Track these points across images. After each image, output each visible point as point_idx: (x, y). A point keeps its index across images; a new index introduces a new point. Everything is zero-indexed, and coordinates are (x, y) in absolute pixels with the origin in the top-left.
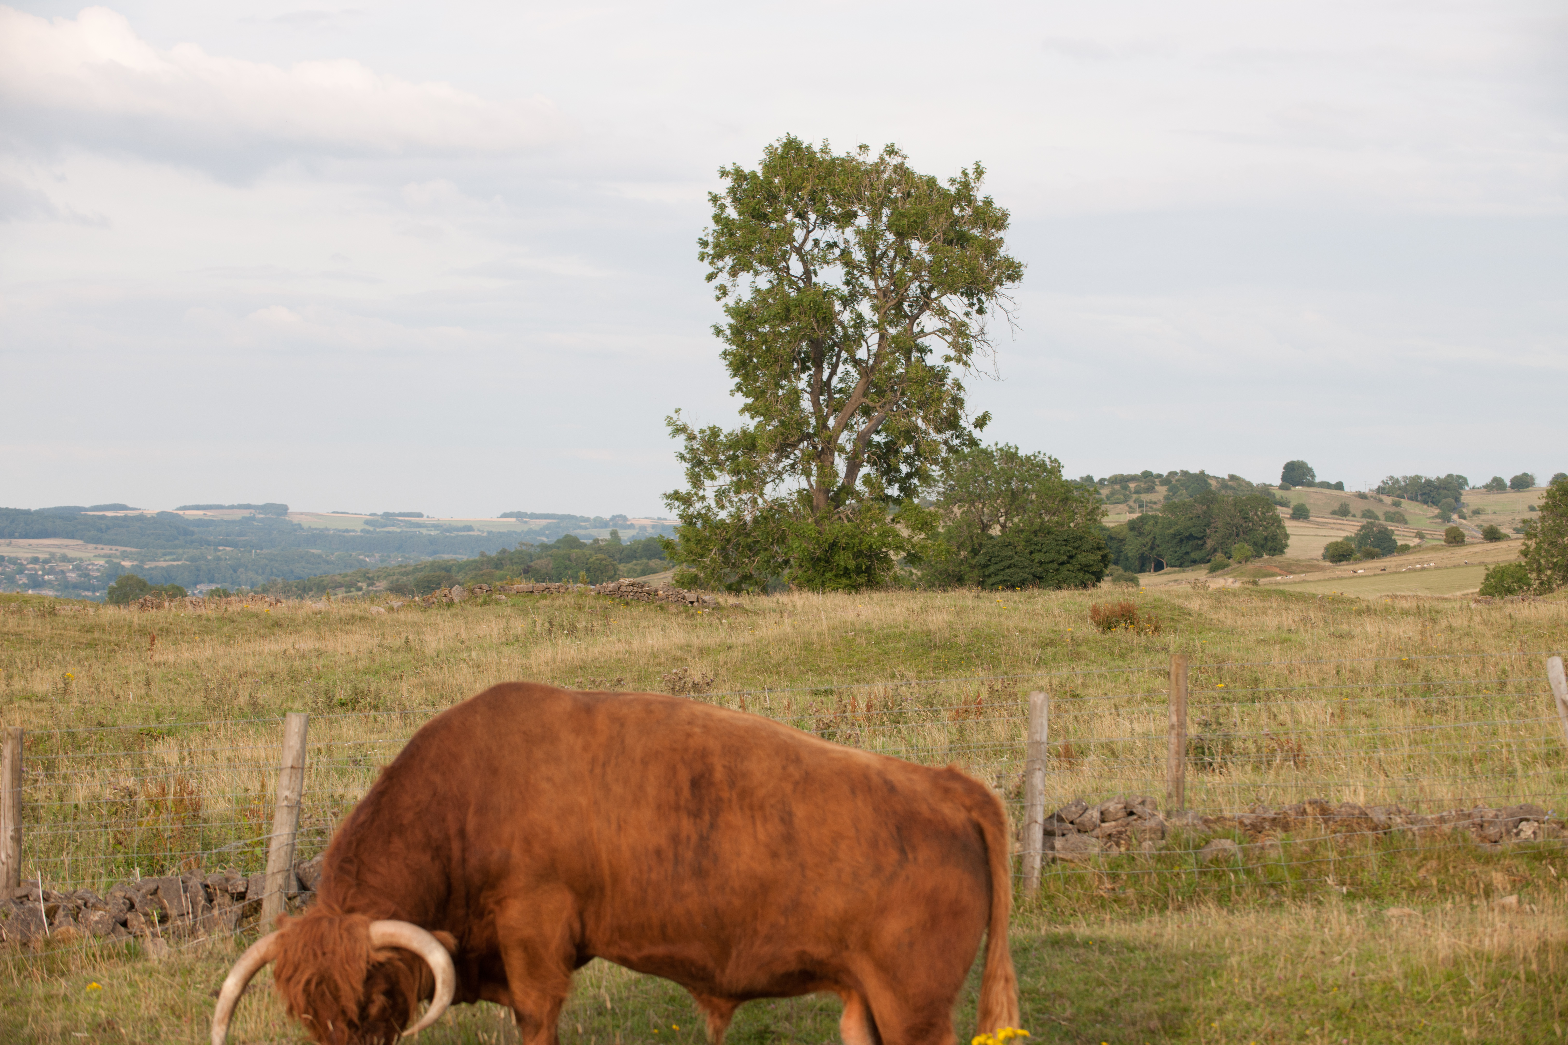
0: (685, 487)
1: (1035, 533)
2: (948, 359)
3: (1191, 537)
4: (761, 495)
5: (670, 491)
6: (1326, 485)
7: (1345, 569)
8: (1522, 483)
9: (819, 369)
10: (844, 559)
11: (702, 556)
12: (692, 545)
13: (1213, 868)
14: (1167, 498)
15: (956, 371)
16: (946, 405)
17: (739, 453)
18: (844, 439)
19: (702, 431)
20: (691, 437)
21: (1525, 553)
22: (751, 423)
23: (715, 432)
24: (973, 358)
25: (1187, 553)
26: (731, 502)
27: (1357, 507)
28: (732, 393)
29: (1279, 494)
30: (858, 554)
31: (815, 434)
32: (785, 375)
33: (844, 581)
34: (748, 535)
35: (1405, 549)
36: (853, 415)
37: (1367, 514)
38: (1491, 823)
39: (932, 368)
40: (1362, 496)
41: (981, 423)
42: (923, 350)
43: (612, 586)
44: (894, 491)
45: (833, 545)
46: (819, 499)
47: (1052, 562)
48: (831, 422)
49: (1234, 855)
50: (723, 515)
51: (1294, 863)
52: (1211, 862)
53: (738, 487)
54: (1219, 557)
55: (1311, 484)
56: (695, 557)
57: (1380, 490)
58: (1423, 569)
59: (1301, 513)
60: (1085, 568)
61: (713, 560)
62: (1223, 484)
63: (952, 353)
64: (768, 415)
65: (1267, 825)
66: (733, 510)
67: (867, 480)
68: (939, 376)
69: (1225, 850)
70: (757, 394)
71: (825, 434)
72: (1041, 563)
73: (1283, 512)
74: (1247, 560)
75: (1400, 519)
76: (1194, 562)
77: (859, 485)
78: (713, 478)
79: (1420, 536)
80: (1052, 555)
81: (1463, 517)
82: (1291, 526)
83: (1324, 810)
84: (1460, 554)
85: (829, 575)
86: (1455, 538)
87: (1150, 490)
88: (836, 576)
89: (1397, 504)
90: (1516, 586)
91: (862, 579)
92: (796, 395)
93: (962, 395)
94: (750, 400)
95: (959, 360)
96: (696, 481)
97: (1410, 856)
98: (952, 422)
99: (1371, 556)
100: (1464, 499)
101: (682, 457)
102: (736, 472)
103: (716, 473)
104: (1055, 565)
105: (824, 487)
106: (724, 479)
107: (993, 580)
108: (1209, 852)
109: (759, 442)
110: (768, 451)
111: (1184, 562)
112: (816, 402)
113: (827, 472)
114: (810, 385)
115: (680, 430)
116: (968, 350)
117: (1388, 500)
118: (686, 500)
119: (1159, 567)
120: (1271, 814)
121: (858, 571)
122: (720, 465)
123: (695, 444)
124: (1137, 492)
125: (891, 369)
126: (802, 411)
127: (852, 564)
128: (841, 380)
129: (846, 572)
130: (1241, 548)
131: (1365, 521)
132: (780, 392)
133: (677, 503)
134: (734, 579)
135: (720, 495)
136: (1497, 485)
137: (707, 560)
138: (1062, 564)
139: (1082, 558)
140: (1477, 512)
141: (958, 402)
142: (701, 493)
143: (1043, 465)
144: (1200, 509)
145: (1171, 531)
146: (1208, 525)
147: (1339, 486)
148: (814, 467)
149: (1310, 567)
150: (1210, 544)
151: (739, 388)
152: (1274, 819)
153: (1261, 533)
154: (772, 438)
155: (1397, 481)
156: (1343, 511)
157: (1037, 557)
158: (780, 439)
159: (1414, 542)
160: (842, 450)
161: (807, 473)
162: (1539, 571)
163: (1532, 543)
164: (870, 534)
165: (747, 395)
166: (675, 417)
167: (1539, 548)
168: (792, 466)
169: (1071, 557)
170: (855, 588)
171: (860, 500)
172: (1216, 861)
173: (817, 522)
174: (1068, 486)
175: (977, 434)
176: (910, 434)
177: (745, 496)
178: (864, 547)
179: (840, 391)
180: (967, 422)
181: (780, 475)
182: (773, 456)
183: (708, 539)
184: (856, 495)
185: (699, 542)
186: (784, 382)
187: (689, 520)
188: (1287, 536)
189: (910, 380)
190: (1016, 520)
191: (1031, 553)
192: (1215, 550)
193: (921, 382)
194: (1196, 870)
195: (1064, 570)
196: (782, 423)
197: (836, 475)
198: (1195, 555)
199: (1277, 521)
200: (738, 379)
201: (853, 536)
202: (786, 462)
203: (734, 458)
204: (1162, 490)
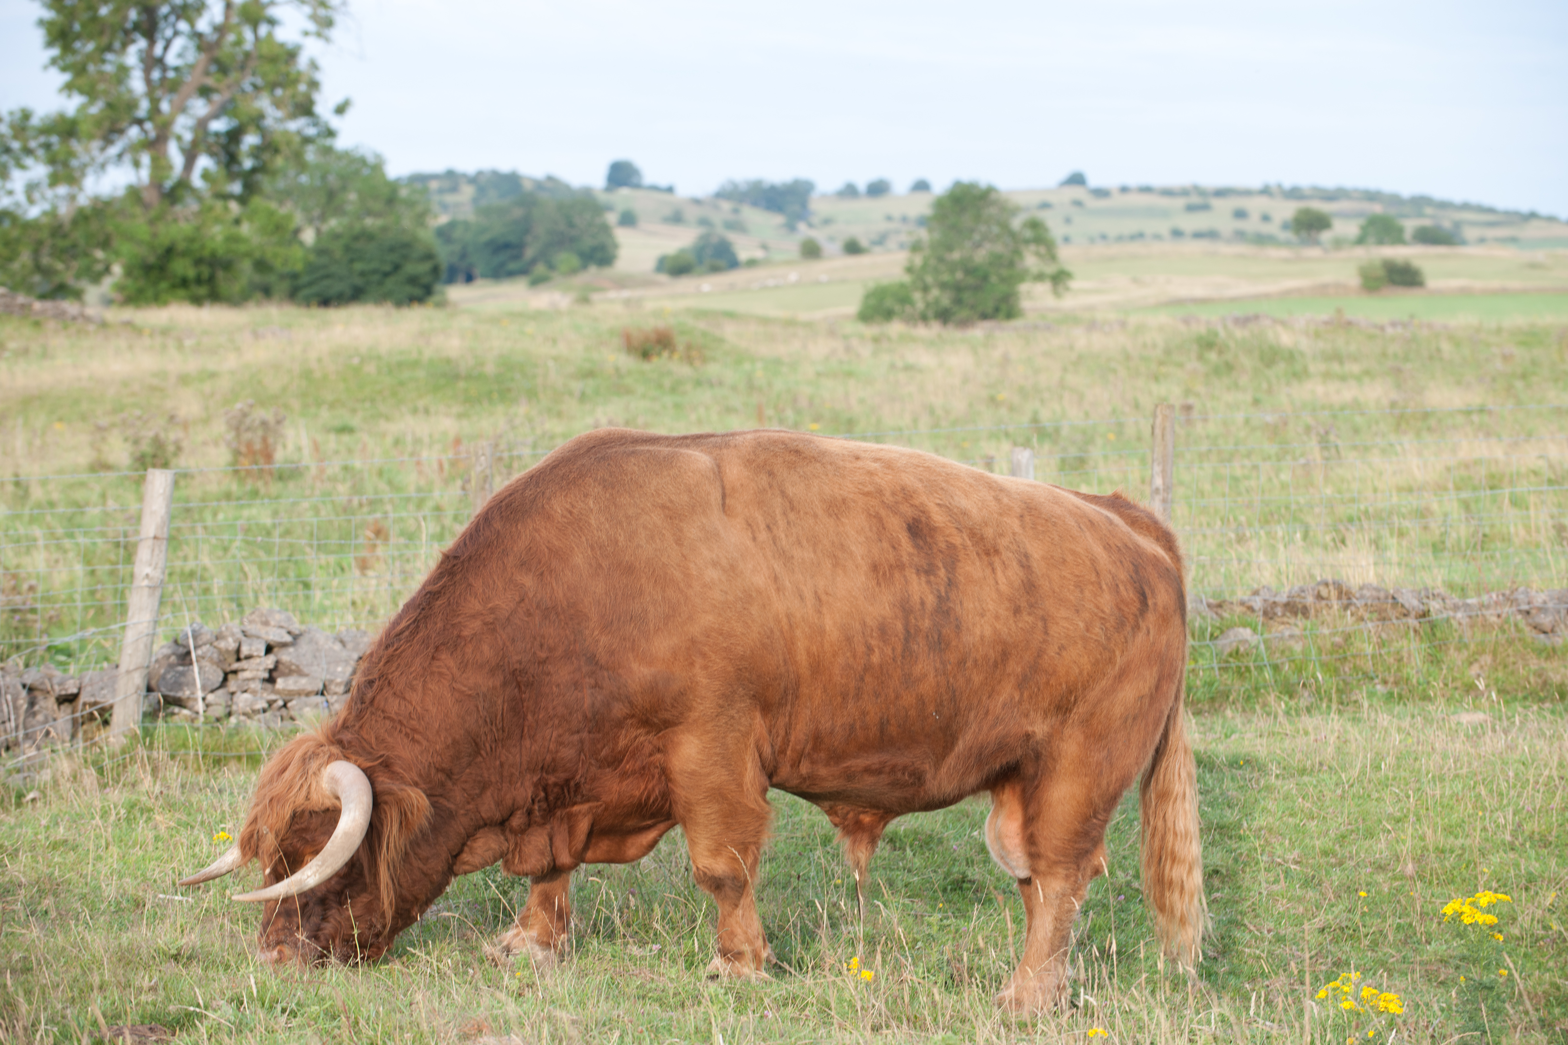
1: (356, 238)
2: (306, 34)
3: (507, 246)
4: (81, 189)
6: (655, 188)
7: (685, 284)
8: (878, 189)
9: (152, 41)
10: (182, 267)
11: (10, 260)
14: (476, 200)
15: (313, 48)
16: (302, 88)
17: (54, 139)
18: (183, 126)
19: (11, 113)
21: (909, 270)
22: (72, 105)
23: (26, 115)
24: (334, 33)
25: (502, 265)
26: (44, 197)
27: (692, 213)
28: (45, 68)
29: (604, 197)
30: (199, 262)
31: (146, 119)
32: (109, 48)
33: (183, 291)
34: (65, 236)
35: (752, 263)
36: (188, 96)
37: (704, 222)
38: (1540, 610)
39: (282, 45)
40: (697, 202)
41: (341, 110)
42: (272, 22)
44: (236, 188)
45: (170, 252)
46: (151, 196)
47: (375, 272)
48: (165, 106)
49: (1257, 647)
50: (34, 212)
51: (1324, 657)
52: (1231, 655)
53: (54, 180)
54: (540, 269)
55: (638, 186)
57: (721, 195)
58: (777, 287)
59: (628, 220)
60: (413, 280)
61: (23, 266)
62: (539, 185)
63: (311, 27)
64: (91, 93)
65: (1279, 611)
66: (46, 206)
67: (206, 175)
68: (292, 55)
69: (1246, 641)
70: (79, 70)
71: (160, 120)
72: (362, 274)
73: (611, 218)
74: (574, 271)
75: (737, 226)
76: (511, 274)
77: (197, 181)
78: (22, 167)
79: (764, 247)
80: (374, 265)
81: (811, 225)
82: (619, 234)
83: (1342, 592)
84: (818, 269)
85: (164, 285)
86: (811, 251)
87: (454, 189)
88: (174, 287)
89: (736, 211)
90: (897, 308)
91: (203, 291)
92: (123, 71)
93: (319, 76)
94: (66, 77)
95: (319, 35)
98: (305, 109)
99: (715, 269)
100: (818, 206)
102: (52, 161)
103: (29, 161)
104: (375, 278)
105: (156, 183)
106: (39, 171)
107: (305, 293)
108: (1227, 644)
109: (84, 127)
110: (91, 137)
111: (499, 273)
112: (148, 81)
113: (160, 165)
114: (142, 60)
116: (329, 23)
117: (726, 206)
119: (469, 278)
121: (199, 281)
122: (29, 152)
124: (441, 191)
125: (239, 42)
126: (130, 91)
127: (191, 273)
128: (180, 55)
129: (184, 283)
130: (566, 258)
131: (701, 230)
132: (108, 68)
134: (47, 287)
135: (31, 188)
136: (849, 192)
137: (16, 266)
138: (386, 275)
139: (411, 268)
140: (827, 222)
141: (314, 85)
144: (518, 213)
145: (485, 237)
146: (527, 231)
147: (670, 190)
148: (145, 159)
149: (644, 283)
150: (529, 253)
151: (54, 61)
152: (1287, 604)
153: (588, 242)
154: (98, 122)
155: (738, 185)
156: (676, 218)
157: (358, 266)
158: (107, 125)
159: (759, 254)
160: (179, 138)
161: (137, 164)
163: (918, 260)
164: (213, 238)
165: (64, 69)
167: (925, 264)
168: (120, 156)
169: (397, 268)
170: (197, 301)
171: (199, 198)
172: (1236, 654)
173: (152, 222)
174: (393, 185)
175: (335, 122)
176: (255, 121)
177: (62, 190)
178: (206, 253)
179: (177, 69)
180: (324, 107)
181: (103, 166)
182: (96, 144)
183: (18, 241)
184: (194, 192)
186: (109, 56)
188: (616, 246)
189: (261, 57)
190: (333, 223)
191: (352, 261)
192: (534, 262)
193: (273, 60)
194: (1215, 665)
195: (390, 283)
196: (110, 106)
197: (170, 167)
198: (512, 266)
199: (605, 229)
200: (55, 52)
201: (192, 240)
202: (113, 150)
203: (47, 146)
204: (467, 192)
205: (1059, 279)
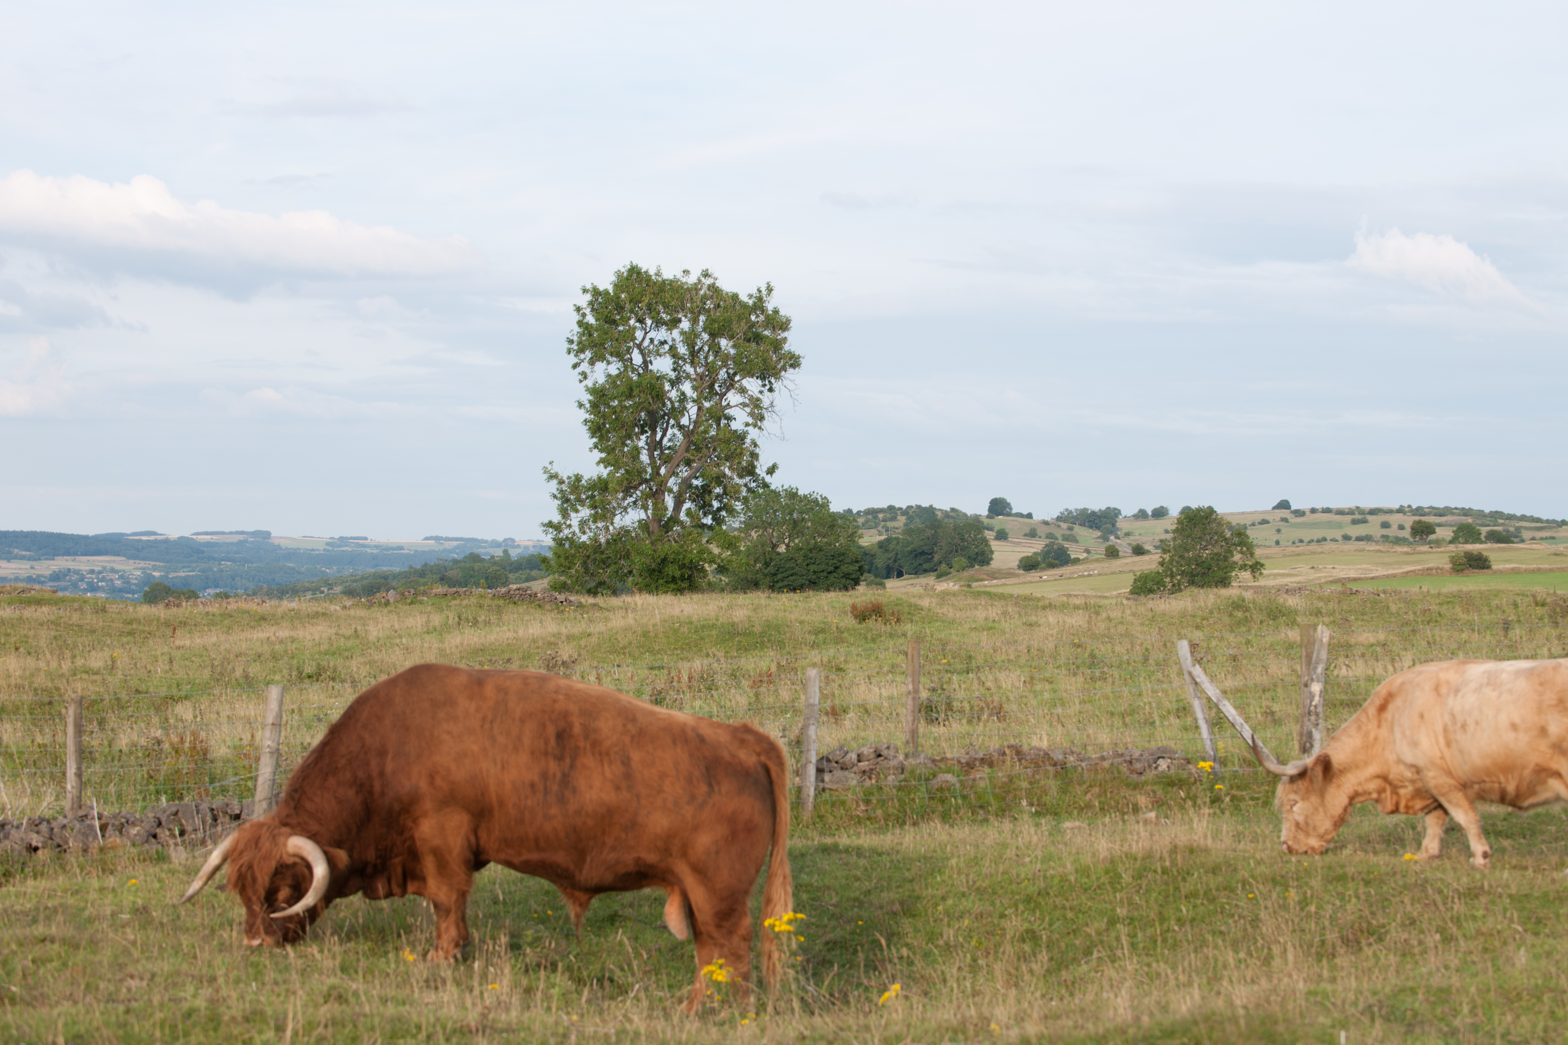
0: (556, 518)
1: (811, 550)
2: (747, 425)
3: (923, 553)
4: (612, 524)
5: (546, 521)
6: (1020, 515)
7: (1034, 575)
8: (1160, 513)
9: (654, 432)
10: (672, 570)
11: (569, 568)
12: (562, 560)
13: (939, 795)
14: (906, 525)
15: (753, 433)
16: (746, 458)
17: (596, 493)
18: (672, 483)
19: (569, 478)
20: (561, 482)
21: (1162, 564)
22: (604, 472)
23: (578, 478)
24: (765, 424)
25: (920, 565)
26: (590, 529)
27: (1042, 531)
28: (591, 450)
29: (986, 521)
30: (682, 567)
31: (651, 480)
32: (629, 437)
33: (672, 586)
34: (602, 553)
35: (1077, 561)
36: (678, 465)
37: (1050, 536)
38: (1138, 760)
39: (736, 431)
40: (1046, 523)
41: (771, 471)
42: (729, 418)
43: (503, 590)
44: (708, 520)
45: (664, 560)
46: (654, 527)
47: (823, 571)
48: (663, 471)
49: (954, 785)
50: (584, 538)
51: (997, 790)
52: (938, 790)
53: (595, 518)
54: (943, 567)
55: (1009, 514)
56: (564, 569)
57: (1059, 519)
58: (1089, 575)
59: (1002, 536)
60: (846, 576)
61: (577, 571)
62: (946, 514)
63: (750, 420)
64: (617, 465)
65: (977, 763)
66: (592, 534)
67: (689, 513)
68: (741, 437)
69: (947, 782)
70: (610, 451)
71: (658, 480)
72: (815, 572)
73: (989, 535)
74: (963, 569)
75: (1073, 539)
76: (925, 571)
77: (683, 516)
78: (577, 511)
79: (1087, 551)
80: (823, 567)
81: (1117, 538)
82: (995, 545)
83: (1018, 752)
84: (1116, 564)
85: (661, 581)
86: (1112, 553)
87: (894, 519)
88: (667, 582)
89: (1071, 529)
90: (1155, 587)
91: (685, 585)
92: (637, 451)
93: (757, 451)
94: (603, 455)
95: (755, 426)
96: (565, 514)
97: (1080, 784)
98: (750, 471)
99: (1052, 566)
100: (1118, 525)
101: (555, 497)
102: (593, 507)
103: (579, 507)
104: (825, 574)
105: (658, 517)
106: (585, 512)
107: (780, 584)
108: (936, 783)
109: (610, 485)
110: (617, 491)
111: (918, 571)
112: (651, 456)
113: (660, 507)
114: (647, 444)
115: (553, 476)
116: (762, 418)
117: (1064, 526)
118: (557, 528)
119: (900, 575)
120: (981, 755)
121: (682, 578)
122: (582, 502)
123: (564, 487)
124: (884, 520)
125: (706, 432)
126: (642, 462)
127: (678, 574)
128: (670, 440)
129: (674, 580)
130: (959, 560)
131: (1048, 541)
132: (626, 449)
133: (551, 530)
134: (592, 584)
135: (583, 523)
136: (1142, 515)
137: (573, 571)
138: (830, 573)
139: (844, 568)
140: (1127, 534)
141: (754, 456)
142: (568, 522)
143: (816, 501)
144: (929, 533)
145: (909, 549)
146: (935, 544)
147: (1029, 516)
148: (650, 503)
149: (1009, 574)
150: (937, 558)
151: (596, 447)
152: (982, 759)
153: (974, 549)
154: (620, 482)
155: (1071, 512)
156: (1032, 534)
157: (812, 568)
158: (625, 483)
159: (1083, 556)
160: (670, 491)
161: (645, 508)
162: (1172, 576)
163: (1167, 557)
164: (691, 551)
165: (601, 451)
166: (549, 467)
167: (1171, 560)
168: (635, 503)
169: (836, 568)
170: (680, 591)
171: (684, 527)
172: (941, 789)
173: (652, 543)
174: (835, 516)
175: (768, 479)
176: (719, 479)
177: (600, 525)
178: (687, 561)
179: (669, 448)
180: (761, 470)
181: (625, 509)
182: (620, 495)
183: (574, 556)
184: (681, 523)
185: (567, 558)
186: (628, 442)
187: (559, 542)
188: (992, 552)
189: (720, 440)
190: (797, 541)
191: (808, 565)
192: (940, 563)
193: (727, 442)
194: (926, 796)
195: (832, 577)
196: (627, 471)
197: (666, 509)
198: (926, 566)
199: (985, 541)
200: (595, 440)
201: (678, 554)
202: (630, 500)
203: (592, 497)
204: (902, 520)
205: (1256, 568)
